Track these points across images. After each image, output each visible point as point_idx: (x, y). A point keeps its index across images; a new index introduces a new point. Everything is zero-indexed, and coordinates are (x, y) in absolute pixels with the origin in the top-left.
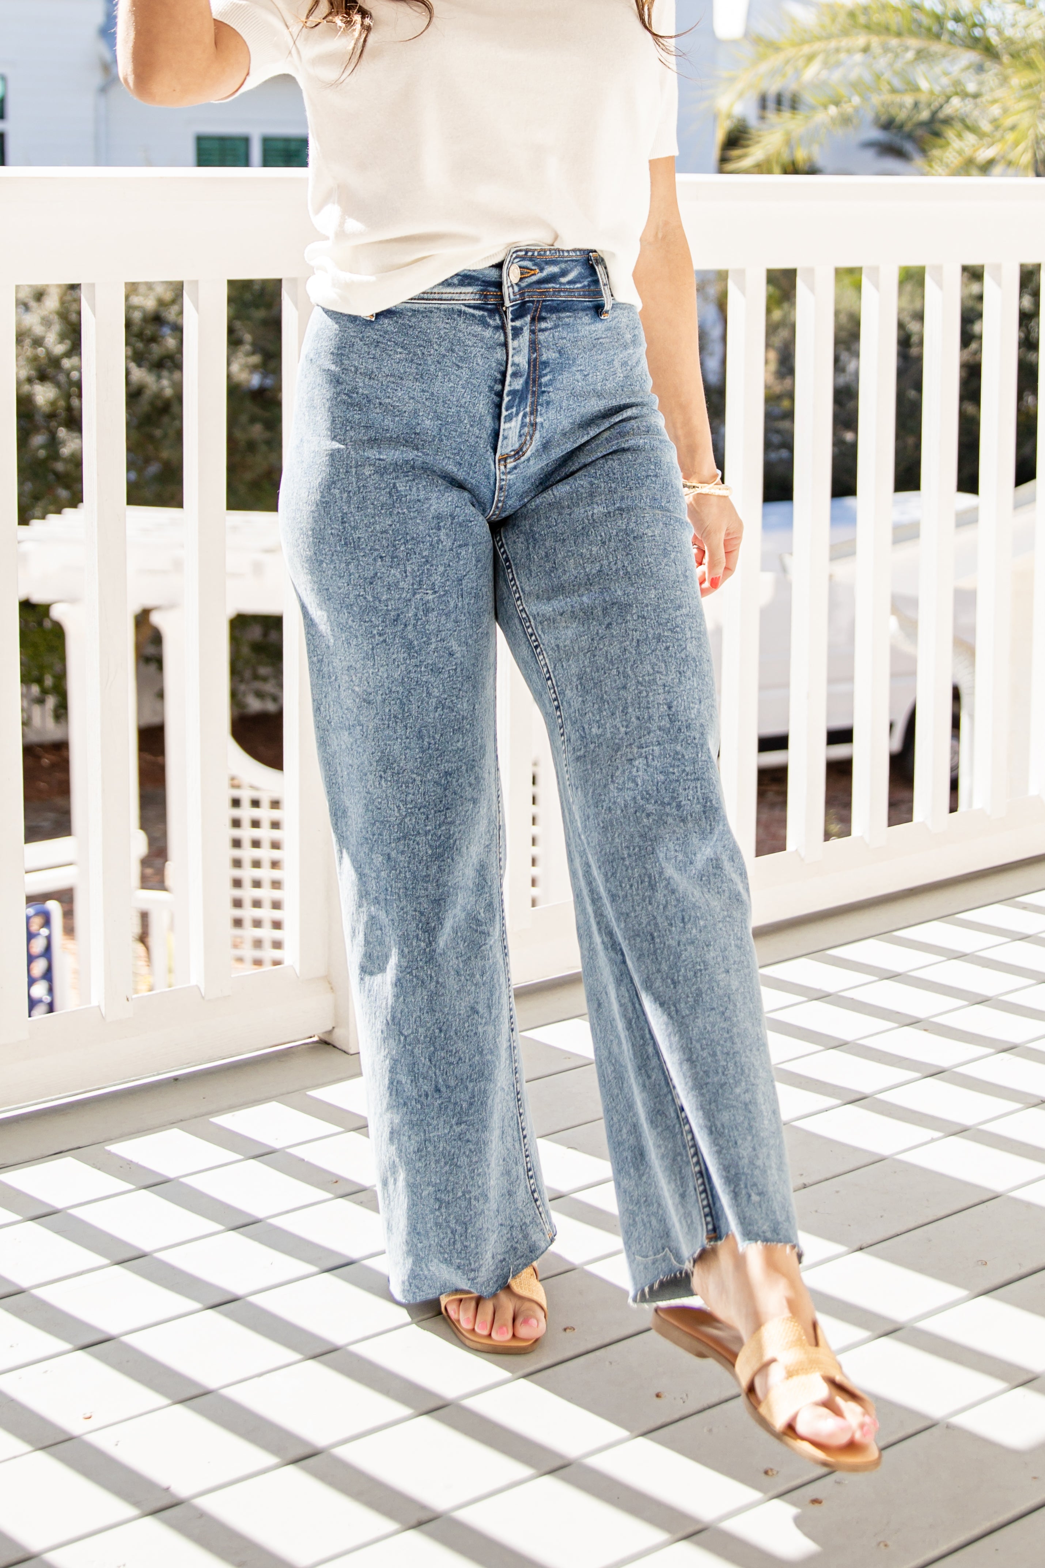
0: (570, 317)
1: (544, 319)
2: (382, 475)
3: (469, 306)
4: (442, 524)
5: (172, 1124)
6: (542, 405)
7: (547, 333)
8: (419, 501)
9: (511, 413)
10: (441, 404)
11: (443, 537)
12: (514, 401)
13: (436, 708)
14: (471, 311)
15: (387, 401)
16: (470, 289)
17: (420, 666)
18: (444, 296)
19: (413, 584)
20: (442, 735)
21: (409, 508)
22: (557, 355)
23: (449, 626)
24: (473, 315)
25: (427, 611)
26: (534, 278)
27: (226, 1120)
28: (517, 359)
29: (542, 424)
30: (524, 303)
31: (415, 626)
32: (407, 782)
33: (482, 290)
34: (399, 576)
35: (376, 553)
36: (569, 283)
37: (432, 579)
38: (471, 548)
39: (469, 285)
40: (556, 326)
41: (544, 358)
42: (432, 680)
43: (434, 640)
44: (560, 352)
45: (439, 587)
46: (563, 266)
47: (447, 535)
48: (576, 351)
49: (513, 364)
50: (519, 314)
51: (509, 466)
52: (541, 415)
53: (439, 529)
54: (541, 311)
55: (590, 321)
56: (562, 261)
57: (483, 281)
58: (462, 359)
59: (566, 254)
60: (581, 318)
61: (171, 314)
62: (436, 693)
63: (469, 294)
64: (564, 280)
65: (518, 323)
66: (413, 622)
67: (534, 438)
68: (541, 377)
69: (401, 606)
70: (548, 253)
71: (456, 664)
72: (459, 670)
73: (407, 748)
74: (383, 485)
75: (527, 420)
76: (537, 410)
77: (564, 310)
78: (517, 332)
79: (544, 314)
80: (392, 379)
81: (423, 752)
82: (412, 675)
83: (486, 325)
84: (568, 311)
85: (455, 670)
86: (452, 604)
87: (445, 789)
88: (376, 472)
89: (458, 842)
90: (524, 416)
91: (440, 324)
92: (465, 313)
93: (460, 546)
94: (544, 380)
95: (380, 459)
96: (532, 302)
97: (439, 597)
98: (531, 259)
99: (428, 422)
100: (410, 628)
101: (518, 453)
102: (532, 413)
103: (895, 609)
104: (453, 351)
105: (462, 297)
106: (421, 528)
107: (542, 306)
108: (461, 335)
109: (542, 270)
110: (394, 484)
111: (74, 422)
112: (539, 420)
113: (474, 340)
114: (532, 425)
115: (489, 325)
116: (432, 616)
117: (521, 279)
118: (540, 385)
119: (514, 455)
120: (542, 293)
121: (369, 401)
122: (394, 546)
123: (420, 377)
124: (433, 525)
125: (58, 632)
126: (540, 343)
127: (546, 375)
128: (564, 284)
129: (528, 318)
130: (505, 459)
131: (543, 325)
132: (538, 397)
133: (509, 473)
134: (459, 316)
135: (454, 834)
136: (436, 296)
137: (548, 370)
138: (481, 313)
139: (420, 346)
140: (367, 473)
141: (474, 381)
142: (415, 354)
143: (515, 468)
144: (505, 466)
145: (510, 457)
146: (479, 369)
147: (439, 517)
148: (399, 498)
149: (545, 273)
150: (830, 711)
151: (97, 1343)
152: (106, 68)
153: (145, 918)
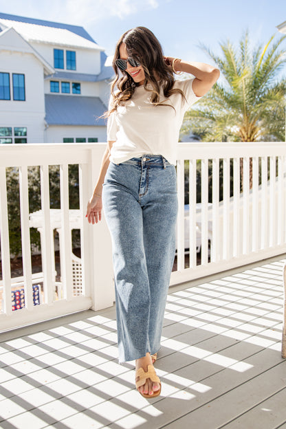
0: (156, 169)
6: (149, 186)
9: (142, 186)
10: (129, 183)
12: (143, 184)
14: (136, 166)
18: (131, 163)
22: (152, 176)
26: (149, 161)
27: (72, 325)
29: (149, 189)
30: (146, 165)
33: (138, 162)
36: (157, 162)
39: (136, 161)
46: (155, 159)
48: (157, 176)
49: (143, 177)
50: (144, 167)
54: (150, 167)
55: (161, 170)
57: (138, 160)
58: (133, 175)
59: (156, 156)
60: (158, 169)
63: (135, 163)
67: (147, 192)
70: (152, 156)
77: (155, 167)
78: (144, 171)
90: (145, 187)
98: (148, 157)
103: (197, 225)
104: (131, 173)
108: (133, 170)
113: (135, 172)
114: (147, 189)
115: (139, 169)
118: (149, 182)
120: (150, 164)
125: (39, 233)
126: (149, 174)
127: (150, 180)
128: (155, 162)
129: (146, 169)
131: (150, 170)
132: (148, 184)
134: (133, 167)
136: (129, 162)
144: (141, 196)
146: (136, 177)
150: (185, 245)
151: (47, 367)
152: (46, 126)
153: (57, 287)
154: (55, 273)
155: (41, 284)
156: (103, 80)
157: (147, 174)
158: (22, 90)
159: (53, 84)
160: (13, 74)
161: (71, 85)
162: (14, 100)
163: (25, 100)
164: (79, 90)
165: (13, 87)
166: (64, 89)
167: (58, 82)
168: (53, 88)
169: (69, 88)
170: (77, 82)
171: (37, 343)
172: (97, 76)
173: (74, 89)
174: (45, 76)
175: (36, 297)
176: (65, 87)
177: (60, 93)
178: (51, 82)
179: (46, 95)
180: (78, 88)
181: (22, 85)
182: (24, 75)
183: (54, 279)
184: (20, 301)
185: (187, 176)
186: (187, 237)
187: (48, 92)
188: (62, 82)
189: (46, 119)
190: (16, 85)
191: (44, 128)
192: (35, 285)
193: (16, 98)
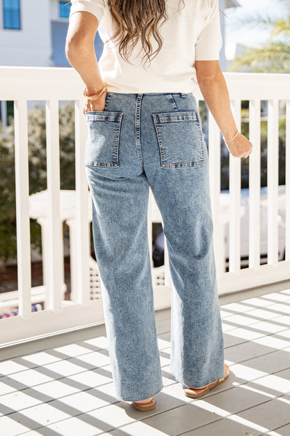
5: (73, 343)
27: (89, 342)
61: (71, 137)
103: (279, 214)
111: (44, 168)
150: (261, 249)
151: (51, 401)
154: (63, 288)
158: (15, 15)
159: (63, 5)
162: (5, 28)
163: (20, 29)
165: (4, 10)
168: (63, 12)
171: (36, 368)
179: (53, 23)
181: (15, 7)
185: (264, 145)
186: (264, 237)
187: (56, 17)
189: (53, 58)
190: (8, 6)
192: (34, 305)
193: (8, 25)
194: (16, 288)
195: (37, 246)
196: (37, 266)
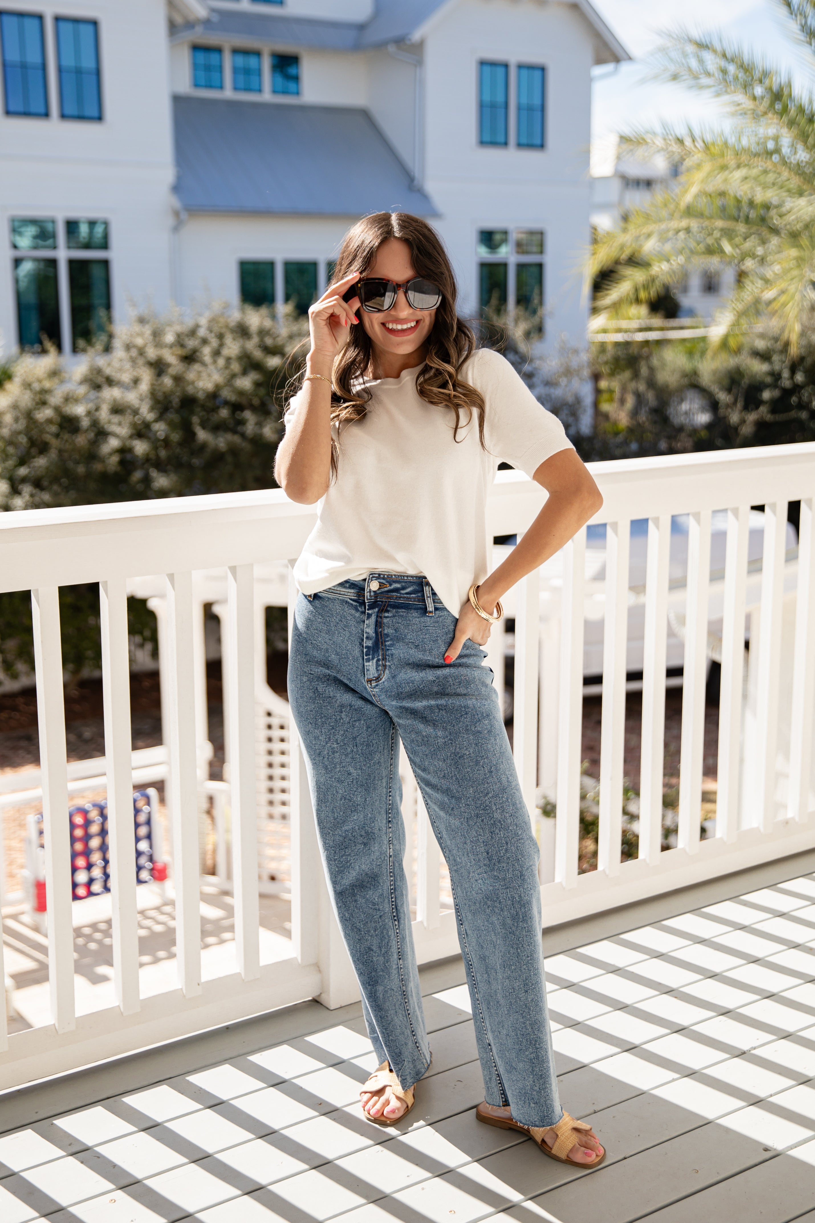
0: (404, 612)
1: (388, 611)
2: (311, 682)
3: (351, 599)
4: (343, 710)
6: (389, 656)
7: (388, 619)
8: (330, 697)
9: (369, 658)
10: (338, 648)
11: (343, 716)
12: (370, 652)
13: (341, 799)
14: (351, 602)
15: (315, 642)
16: (352, 591)
17: (332, 778)
18: (342, 593)
19: (326, 739)
20: (344, 813)
21: (323, 701)
22: (394, 631)
23: (348, 760)
24: (352, 604)
25: (333, 753)
26: (386, 589)
28: (368, 630)
29: (390, 666)
30: (376, 602)
31: (328, 758)
32: (326, 834)
33: (358, 592)
34: (319, 734)
35: (309, 721)
36: (407, 593)
37: (336, 737)
38: (362, 722)
39: (353, 588)
40: (394, 616)
41: (386, 632)
42: (338, 785)
43: (338, 767)
44: (395, 630)
45: (340, 741)
46: (404, 584)
47: (346, 715)
48: (406, 631)
49: (366, 633)
50: (371, 607)
51: (373, 685)
52: (389, 661)
53: (342, 712)
54: (387, 607)
55: (418, 616)
56: (403, 582)
57: (359, 588)
58: (345, 626)
59: (406, 578)
60: (412, 614)
62: (341, 792)
63: (351, 594)
64: (402, 592)
65: (370, 612)
66: (327, 757)
67: (385, 673)
68: (385, 641)
69: (321, 748)
70: (394, 577)
71: (353, 779)
72: (355, 782)
73: (328, 816)
74: (311, 688)
75: (381, 663)
76: (386, 659)
77: (402, 608)
79: (389, 609)
80: (316, 631)
81: (335, 819)
82: (328, 782)
83: (357, 610)
84: (404, 609)
85: (352, 782)
86: (349, 750)
87: (345, 838)
88: (308, 680)
89: (353, 864)
90: (378, 660)
91: (338, 607)
92: (349, 603)
93: (355, 721)
94: (387, 643)
95: (311, 674)
96: (382, 602)
97: (340, 746)
98: (384, 578)
99: (333, 656)
100: (326, 759)
101: (378, 679)
102: (383, 660)
104: (342, 621)
105: (349, 594)
106: (330, 711)
107: (388, 604)
108: (345, 613)
109: (391, 585)
110: (317, 687)
112: (387, 664)
113: (351, 617)
114: (384, 666)
115: (359, 611)
116: (337, 755)
117: (379, 589)
118: (386, 645)
119: (376, 680)
120: (388, 598)
121: (306, 641)
122: (316, 719)
123: (328, 632)
124: (337, 710)
126: (384, 624)
127: (388, 641)
128: (403, 594)
129: (377, 610)
130: (371, 681)
131: (386, 615)
132: (386, 651)
133: (374, 688)
134: (346, 604)
135: (350, 860)
136: (338, 592)
137: (389, 639)
138: (356, 604)
139: (328, 616)
140: (305, 680)
141: (352, 638)
142: (326, 620)
143: (377, 685)
144: (371, 685)
145: (374, 680)
146: (354, 632)
147: (342, 706)
148: (319, 695)
149: (392, 587)
152: (177, 214)
153: (211, 799)
154: (205, 750)
155: (160, 786)
156: (380, 46)
157: (378, 624)
158: (89, 82)
159: (201, 57)
160: (58, 19)
161: (266, 64)
162: (63, 116)
163: (99, 118)
164: (296, 79)
165: (60, 70)
166: (241, 78)
167: (219, 50)
168: (201, 74)
169: (259, 73)
170: (286, 47)
172: (361, 27)
173: (279, 79)
174: (173, 28)
175: (143, 831)
176: (246, 71)
177: (228, 93)
178: (196, 48)
179: (178, 100)
180: (292, 71)
181: (88, 63)
182: (95, 23)
183: (202, 770)
184: (86, 845)
187: (185, 87)
188: (236, 51)
189: (177, 188)
190: (69, 62)
191: (170, 221)
192: (140, 788)
193: (70, 110)
194: (100, 750)
195: (145, 639)
196: (147, 683)
